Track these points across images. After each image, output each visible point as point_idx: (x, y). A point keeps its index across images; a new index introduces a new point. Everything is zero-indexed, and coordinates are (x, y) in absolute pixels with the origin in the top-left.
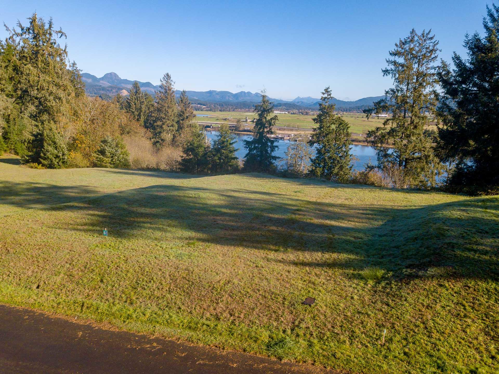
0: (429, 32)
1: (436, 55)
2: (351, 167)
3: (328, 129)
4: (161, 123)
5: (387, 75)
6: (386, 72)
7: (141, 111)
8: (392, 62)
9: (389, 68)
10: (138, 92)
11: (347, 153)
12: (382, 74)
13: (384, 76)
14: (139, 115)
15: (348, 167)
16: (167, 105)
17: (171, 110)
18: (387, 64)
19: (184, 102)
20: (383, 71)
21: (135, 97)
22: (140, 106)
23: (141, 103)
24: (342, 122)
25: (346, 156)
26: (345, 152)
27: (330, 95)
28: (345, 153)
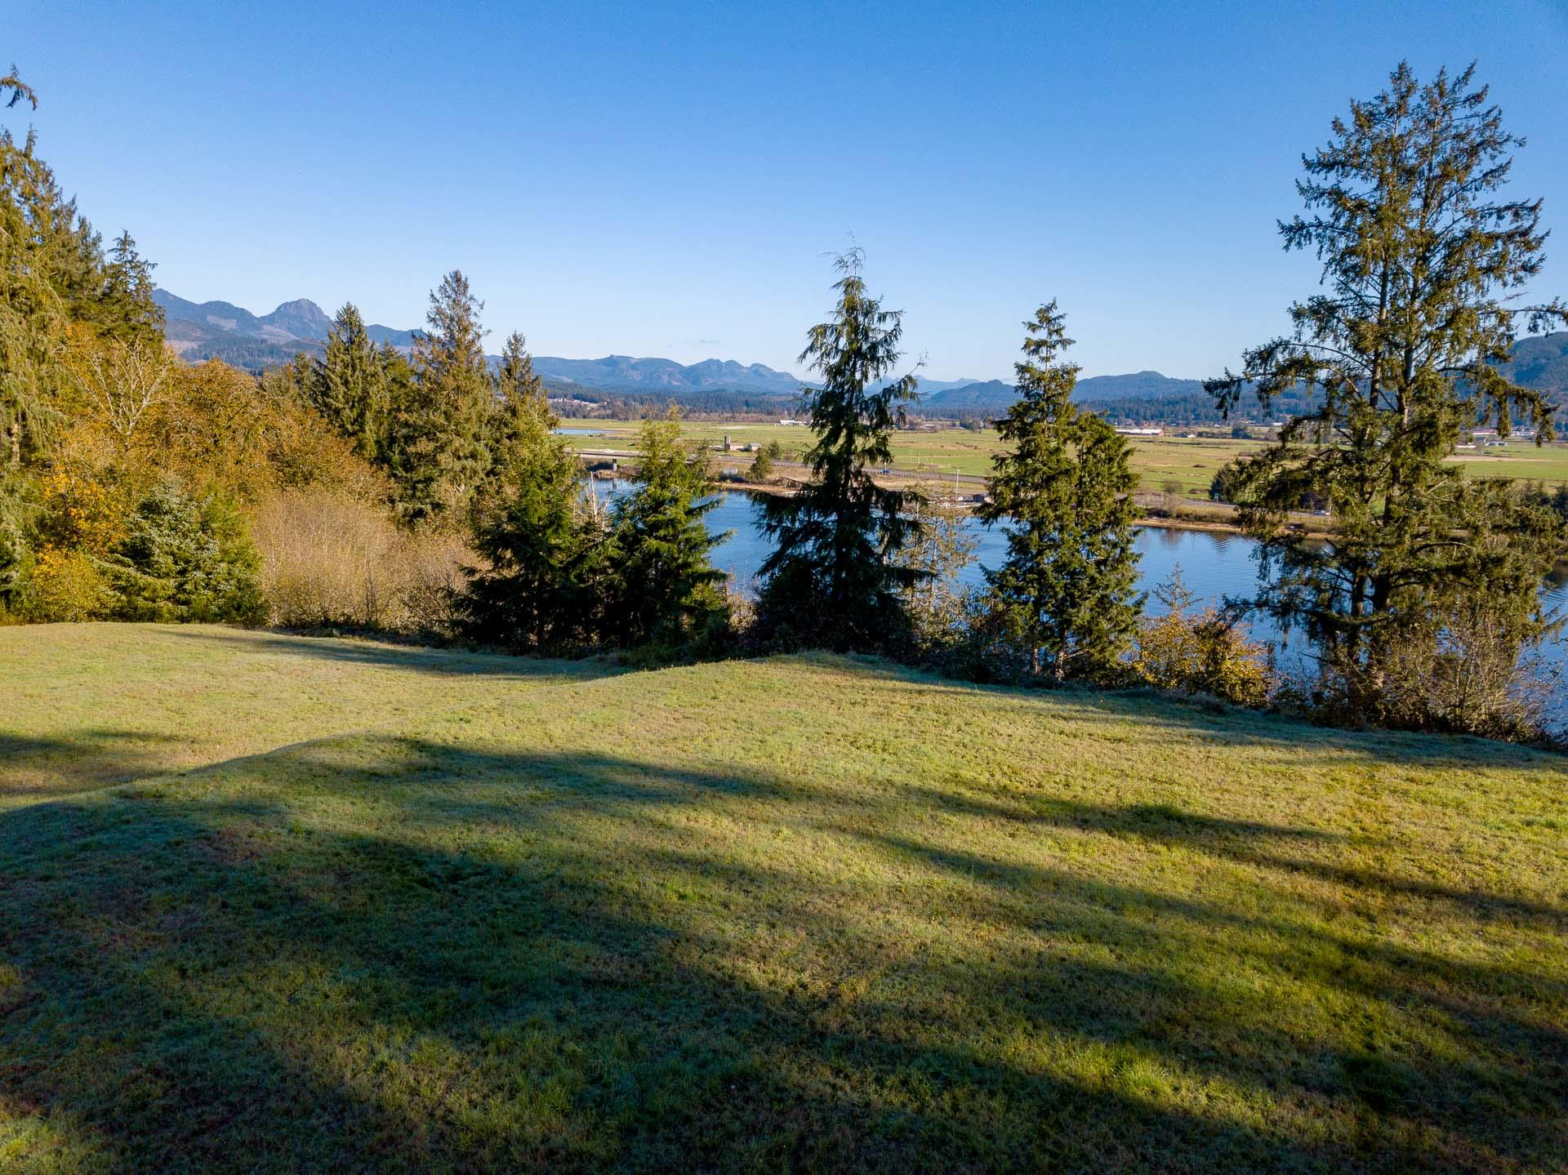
0: (1468, 74)
2: (1139, 604)
3: (1054, 458)
4: (432, 446)
5: (1299, 244)
6: (1296, 232)
7: (367, 406)
8: (1322, 194)
9: (1308, 218)
10: (357, 340)
11: (1123, 550)
12: (1282, 240)
13: (1287, 248)
14: (360, 420)
15: (1129, 602)
16: (451, 383)
17: (469, 400)
18: (1303, 200)
19: (518, 375)
20: (1283, 227)
21: (347, 358)
22: (365, 390)
23: (365, 379)
24: (1105, 432)
25: (1120, 561)
26: (1115, 545)
27: (1057, 331)
28: (1118, 551)
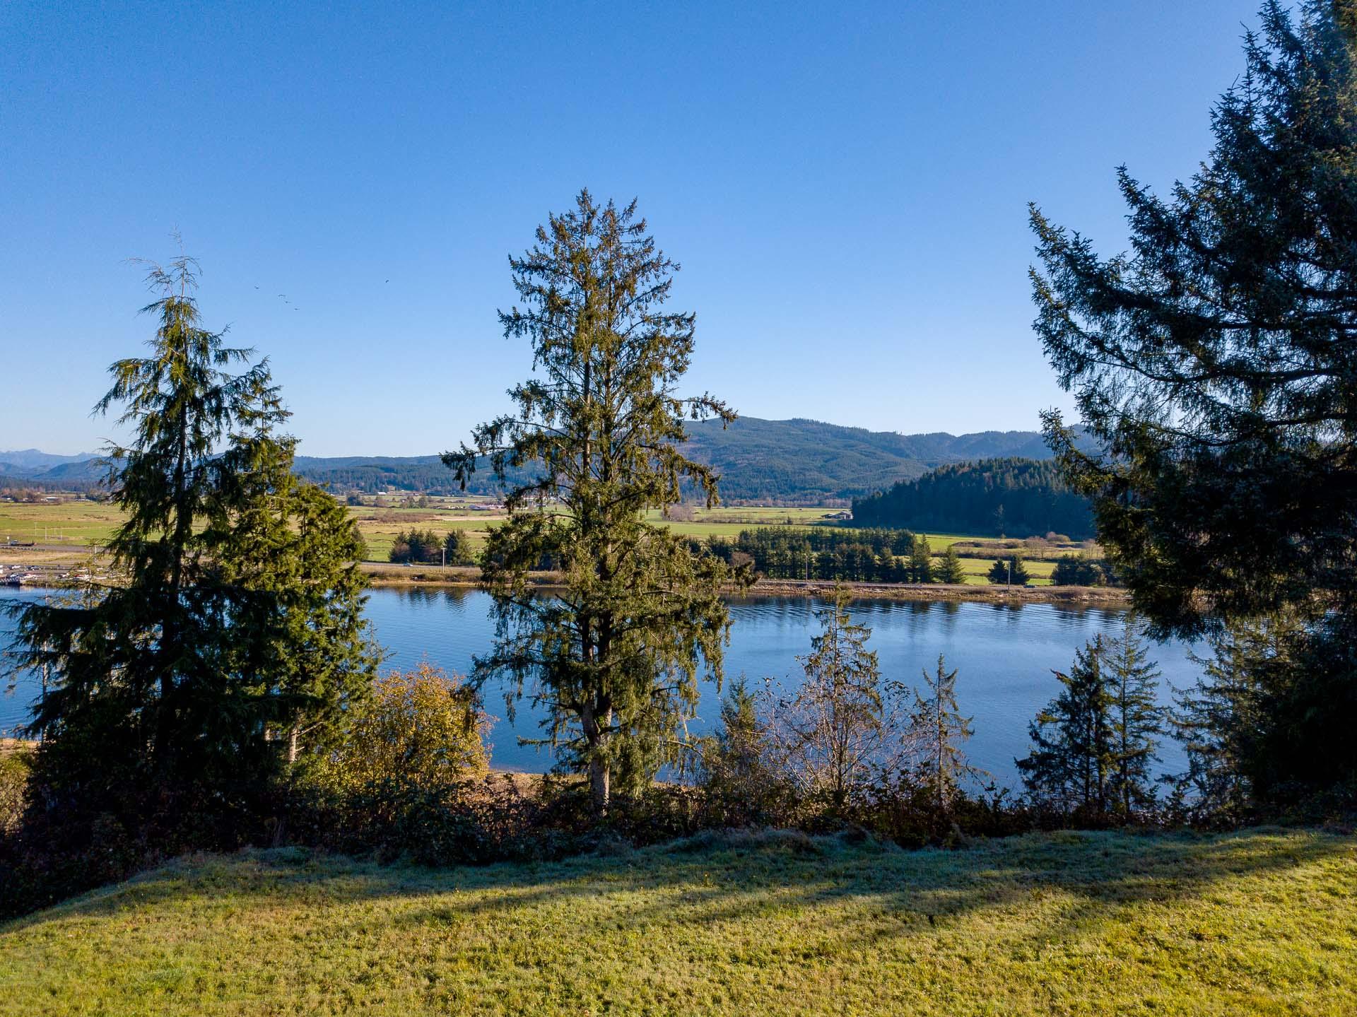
0: (632, 207)
1: (663, 279)
2: (370, 669)
3: (279, 531)
5: (517, 332)
6: (514, 322)
8: (533, 291)
9: (523, 311)
11: (352, 619)
12: (503, 327)
13: (506, 335)
15: (361, 668)
18: (518, 294)
20: (502, 317)
24: (328, 503)
25: (350, 629)
26: (344, 615)
27: (274, 403)
28: (347, 620)
